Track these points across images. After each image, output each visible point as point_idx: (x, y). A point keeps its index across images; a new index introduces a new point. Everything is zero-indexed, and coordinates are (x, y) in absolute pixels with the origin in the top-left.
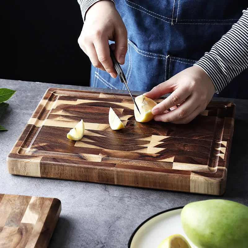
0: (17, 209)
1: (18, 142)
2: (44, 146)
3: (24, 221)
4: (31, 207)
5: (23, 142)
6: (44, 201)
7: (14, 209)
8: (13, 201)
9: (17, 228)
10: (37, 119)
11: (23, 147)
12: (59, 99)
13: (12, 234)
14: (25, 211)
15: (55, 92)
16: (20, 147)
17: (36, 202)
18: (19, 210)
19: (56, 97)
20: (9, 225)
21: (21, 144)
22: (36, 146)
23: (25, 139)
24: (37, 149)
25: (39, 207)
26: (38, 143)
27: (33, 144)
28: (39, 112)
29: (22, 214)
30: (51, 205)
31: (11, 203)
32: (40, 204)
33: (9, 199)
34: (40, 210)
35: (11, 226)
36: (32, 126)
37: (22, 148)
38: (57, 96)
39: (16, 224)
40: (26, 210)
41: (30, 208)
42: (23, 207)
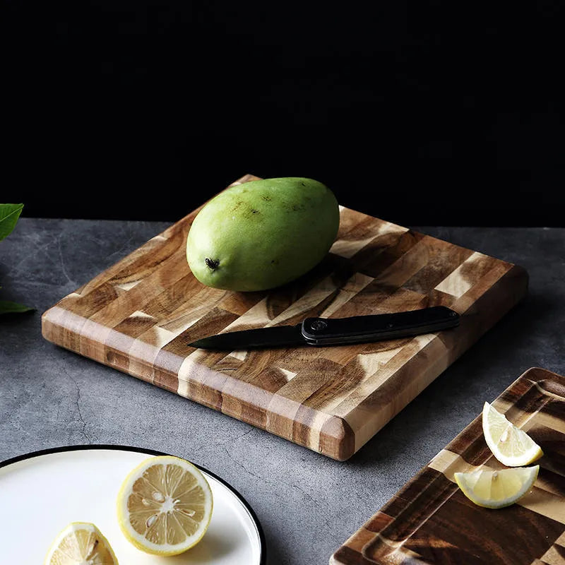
0: (438, 266)
1: (377, 518)
2: (442, 549)
3: (441, 287)
4: (464, 269)
5: (392, 521)
6: (495, 264)
7: (432, 263)
8: (436, 251)
9: (423, 296)
10: (459, 455)
11: (387, 535)
12: (545, 411)
13: (410, 303)
14: (451, 273)
15: (542, 385)
16: (377, 534)
17: (479, 262)
18: (440, 268)
19: (541, 398)
20: (412, 288)
21: (386, 524)
22: (421, 542)
23: (400, 513)
24: (418, 555)
25: (479, 273)
26: (428, 536)
27: (414, 537)
28: (474, 437)
29: (443, 275)
30: (503, 274)
31: (431, 252)
32: (484, 268)
33: (431, 246)
34: (478, 277)
35: (415, 290)
36: (438, 476)
37: (382, 538)
38: (545, 397)
39: (423, 289)
40: (453, 271)
41: (462, 270)
42: (450, 264)
